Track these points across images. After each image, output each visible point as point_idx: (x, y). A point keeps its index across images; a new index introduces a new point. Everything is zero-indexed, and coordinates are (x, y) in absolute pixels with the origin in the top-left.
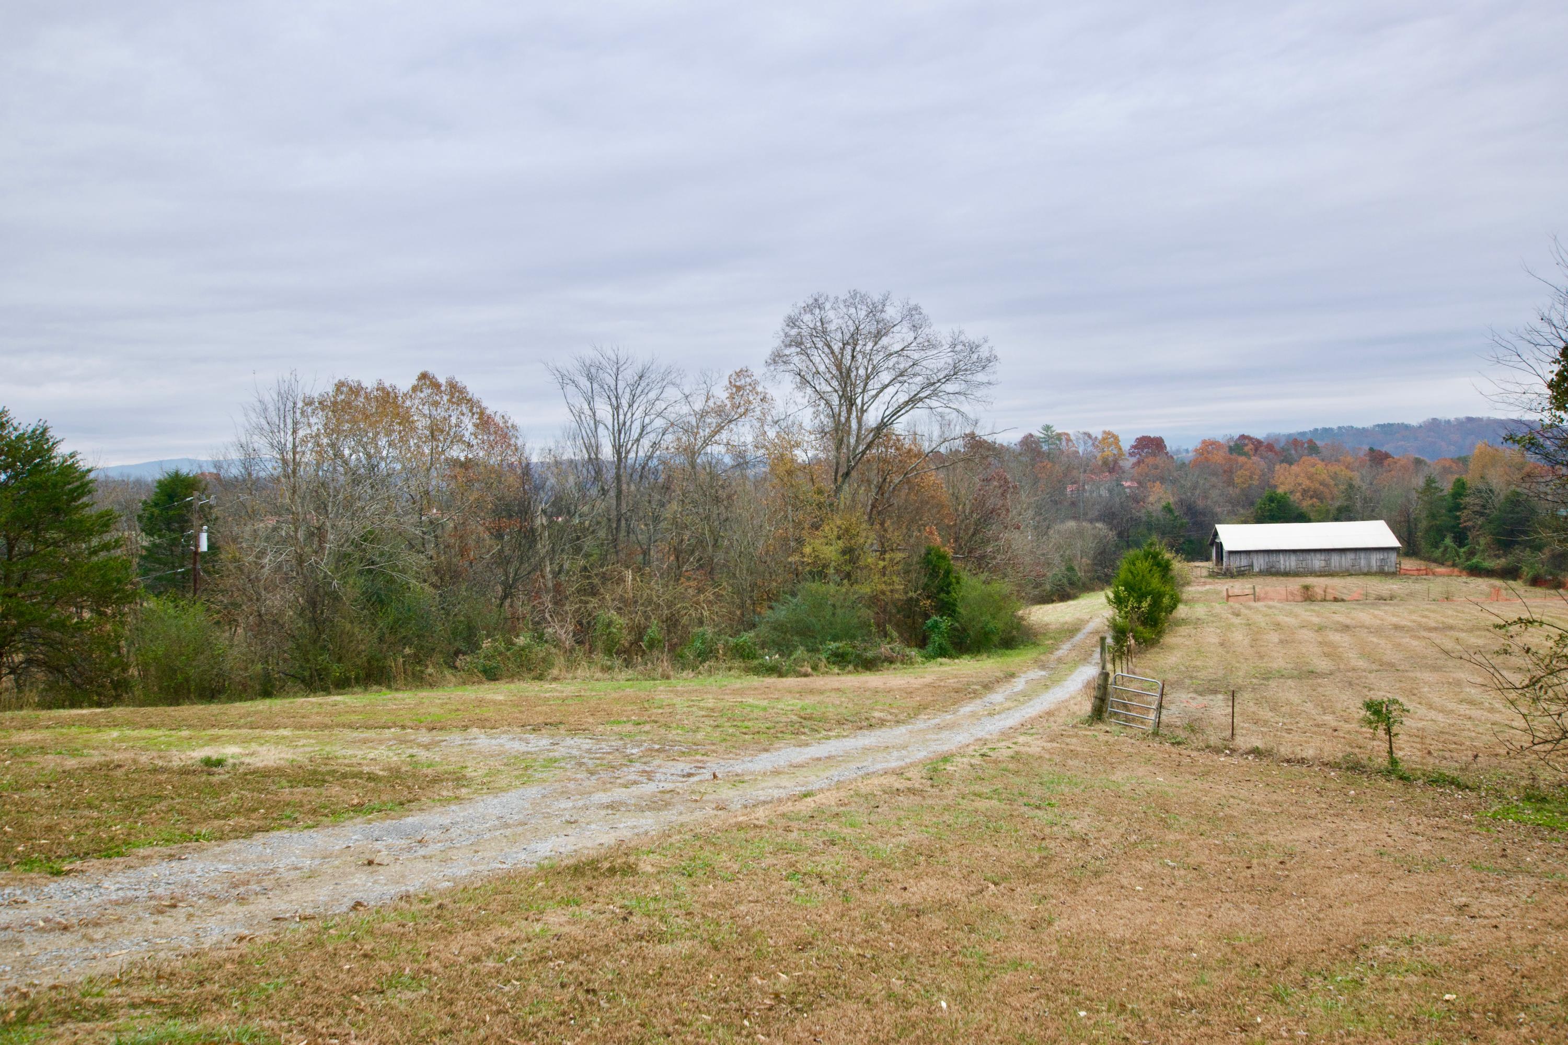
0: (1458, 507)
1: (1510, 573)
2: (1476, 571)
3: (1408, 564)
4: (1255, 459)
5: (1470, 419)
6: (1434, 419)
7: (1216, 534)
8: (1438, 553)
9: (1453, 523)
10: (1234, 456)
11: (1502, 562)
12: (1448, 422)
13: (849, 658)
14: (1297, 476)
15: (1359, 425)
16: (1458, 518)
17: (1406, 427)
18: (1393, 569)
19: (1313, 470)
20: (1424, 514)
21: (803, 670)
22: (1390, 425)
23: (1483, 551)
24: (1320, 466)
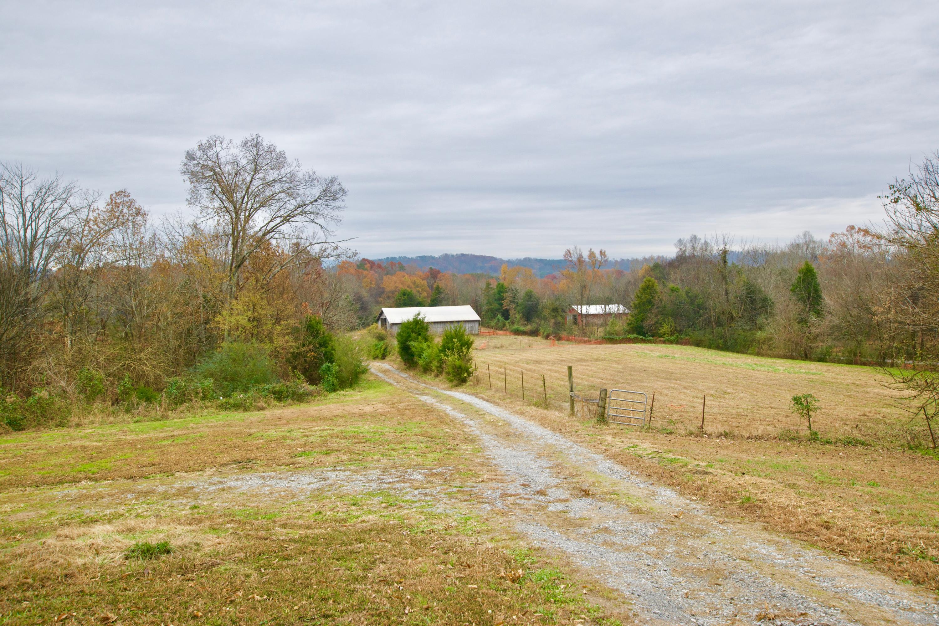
0: (502, 299)
1: (534, 333)
2: (517, 332)
3: (483, 330)
4: (372, 272)
5: (463, 255)
6: (446, 254)
7: (382, 313)
8: (493, 323)
9: (499, 307)
10: (361, 270)
11: (529, 328)
12: (453, 256)
13: (285, 394)
14: (396, 282)
15: (410, 256)
16: (502, 304)
17: (432, 258)
18: (477, 332)
19: (403, 279)
20: (485, 302)
21: (259, 404)
22: (425, 257)
23: (518, 322)
24: (407, 277)
